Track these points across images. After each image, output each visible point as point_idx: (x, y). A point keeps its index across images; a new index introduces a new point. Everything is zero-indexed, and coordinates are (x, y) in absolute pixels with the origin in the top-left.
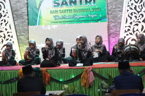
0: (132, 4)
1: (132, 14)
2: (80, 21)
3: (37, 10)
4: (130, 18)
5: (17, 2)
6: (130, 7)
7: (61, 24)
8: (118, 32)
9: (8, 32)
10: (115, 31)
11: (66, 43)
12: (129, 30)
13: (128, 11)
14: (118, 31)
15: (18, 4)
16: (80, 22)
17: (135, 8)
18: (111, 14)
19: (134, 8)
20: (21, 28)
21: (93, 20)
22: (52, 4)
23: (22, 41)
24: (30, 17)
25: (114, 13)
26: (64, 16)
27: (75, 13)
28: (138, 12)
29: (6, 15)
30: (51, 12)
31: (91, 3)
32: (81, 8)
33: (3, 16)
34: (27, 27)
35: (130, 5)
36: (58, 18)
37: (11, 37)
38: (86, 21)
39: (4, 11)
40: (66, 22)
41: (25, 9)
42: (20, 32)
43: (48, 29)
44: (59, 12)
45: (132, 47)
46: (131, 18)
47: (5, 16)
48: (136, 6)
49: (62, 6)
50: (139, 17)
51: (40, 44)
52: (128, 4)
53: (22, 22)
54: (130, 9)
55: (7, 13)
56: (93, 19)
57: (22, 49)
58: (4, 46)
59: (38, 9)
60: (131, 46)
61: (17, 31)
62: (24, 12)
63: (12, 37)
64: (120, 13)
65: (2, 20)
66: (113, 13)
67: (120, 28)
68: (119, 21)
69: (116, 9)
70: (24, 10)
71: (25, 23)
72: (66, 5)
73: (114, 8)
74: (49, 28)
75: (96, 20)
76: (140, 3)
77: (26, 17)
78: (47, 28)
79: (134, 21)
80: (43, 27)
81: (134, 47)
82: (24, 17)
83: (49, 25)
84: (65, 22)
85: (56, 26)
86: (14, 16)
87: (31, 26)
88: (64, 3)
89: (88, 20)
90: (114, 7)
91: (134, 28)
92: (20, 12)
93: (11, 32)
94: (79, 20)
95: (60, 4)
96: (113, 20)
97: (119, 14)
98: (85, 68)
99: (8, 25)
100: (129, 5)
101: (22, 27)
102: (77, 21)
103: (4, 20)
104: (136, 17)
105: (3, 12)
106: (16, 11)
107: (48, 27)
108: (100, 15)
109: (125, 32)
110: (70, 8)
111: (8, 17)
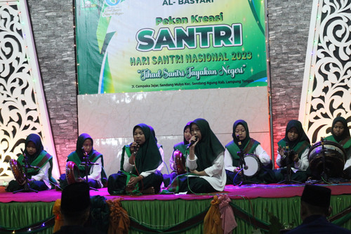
0: (328, 44)
1: (327, 67)
2: (201, 83)
3: (98, 56)
4: (322, 78)
5: (49, 36)
6: (322, 50)
7: (157, 90)
8: (293, 111)
9: (28, 110)
10: (288, 109)
11: (169, 137)
12: (320, 106)
13: (318, 59)
14: (295, 109)
15: (53, 41)
16: (203, 85)
17: (336, 53)
18: (278, 67)
19: (334, 52)
20: (59, 99)
21: (234, 82)
22: (135, 42)
23: (63, 131)
24: (82, 72)
25: (285, 65)
26: (164, 72)
27: (189, 65)
28: (344, 63)
29: (23, 68)
30: (133, 62)
31: (230, 39)
32: (206, 52)
33: (16, 70)
34: (74, 98)
35: (323, 44)
36: (149, 75)
37: (35, 122)
38: (216, 83)
39: (18, 59)
40: (169, 85)
41: (68, 53)
42: (56, 110)
43: (124, 103)
44: (151, 60)
45: (327, 147)
46: (326, 77)
47: (20, 70)
48: (337, 48)
49: (160, 47)
50: (346, 74)
51: (105, 139)
52: (319, 42)
53: (63, 85)
54: (323, 55)
55: (27, 62)
56: (233, 80)
57: (61, 151)
58: (17, 144)
59: (102, 55)
60: (325, 146)
61: (49, 107)
62: (67, 61)
63: (37, 121)
64: (298, 64)
65: (14, 81)
66: (282, 65)
67: (298, 101)
68: (295, 84)
69: (290, 56)
70: (68, 56)
71: (69, 88)
72: (168, 46)
73: (285, 53)
74: (128, 101)
75: (240, 82)
76: (347, 41)
77: (73, 73)
78: (122, 101)
79: (333, 84)
80: (114, 98)
81: (334, 148)
82: (68, 73)
83: (126, 94)
84: (167, 85)
85: (145, 95)
86: (44, 70)
87: (83, 96)
88: (165, 39)
89: (223, 82)
90: (284, 49)
91: (333, 101)
92: (57, 62)
93: (36, 110)
94: (201, 81)
95: (155, 42)
96: (281, 82)
97: (298, 67)
98: (213, 198)
99: (28, 91)
100: (320, 45)
101: (62, 97)
102: (195, 84)
103: (18, 81)
104: (337, 74)
105: (16, 61)
106: (49, 57)
107: (125, 97)
108: (252, 70)
109: (312, 110)
110: (179, 53)
111: (29, 73)
